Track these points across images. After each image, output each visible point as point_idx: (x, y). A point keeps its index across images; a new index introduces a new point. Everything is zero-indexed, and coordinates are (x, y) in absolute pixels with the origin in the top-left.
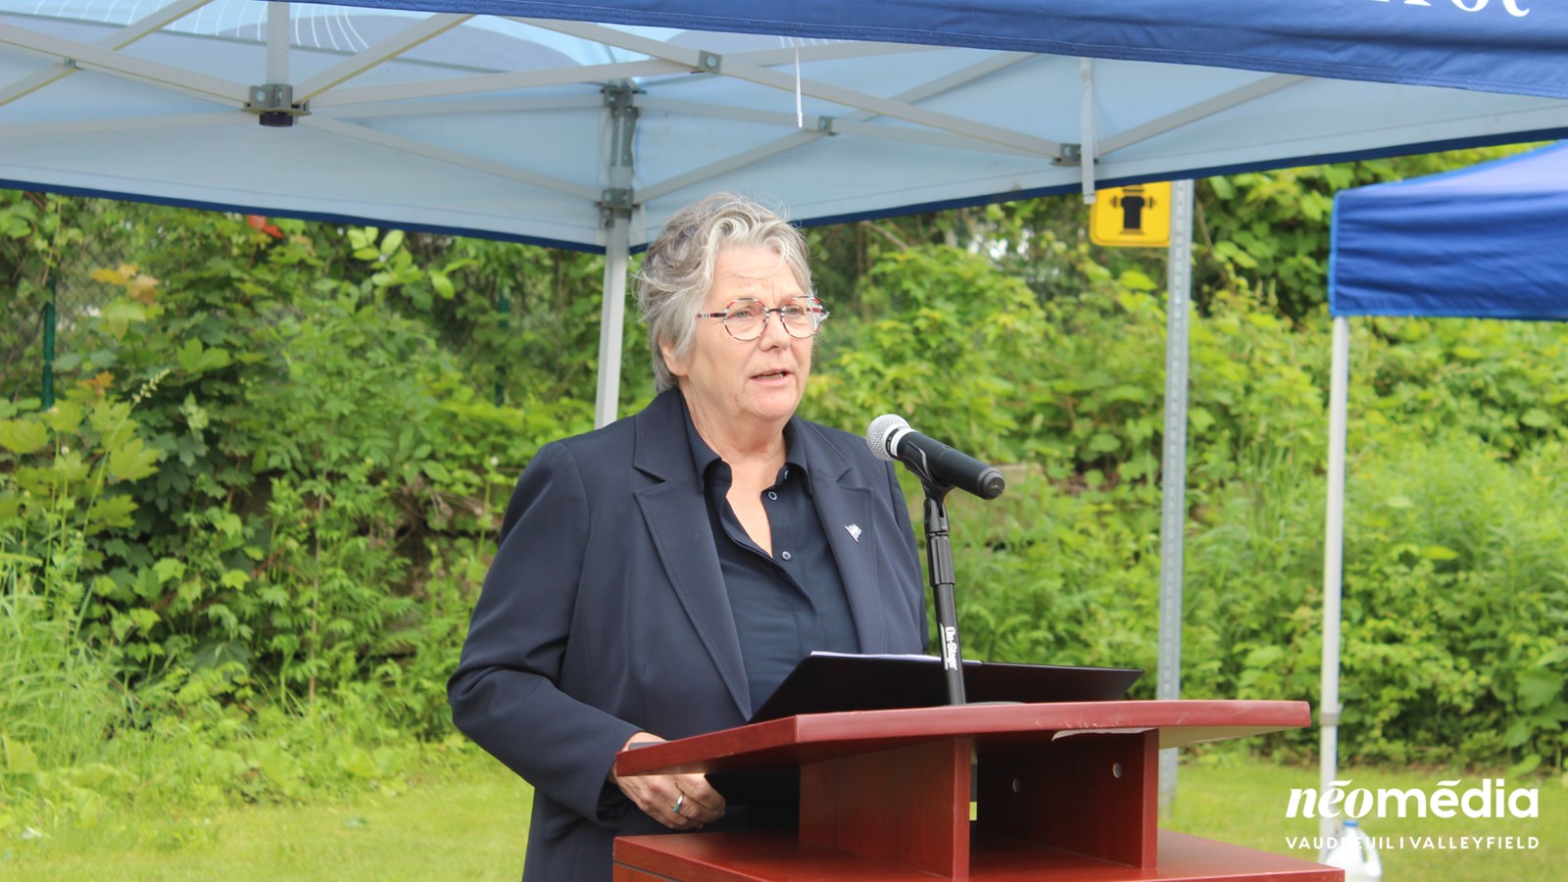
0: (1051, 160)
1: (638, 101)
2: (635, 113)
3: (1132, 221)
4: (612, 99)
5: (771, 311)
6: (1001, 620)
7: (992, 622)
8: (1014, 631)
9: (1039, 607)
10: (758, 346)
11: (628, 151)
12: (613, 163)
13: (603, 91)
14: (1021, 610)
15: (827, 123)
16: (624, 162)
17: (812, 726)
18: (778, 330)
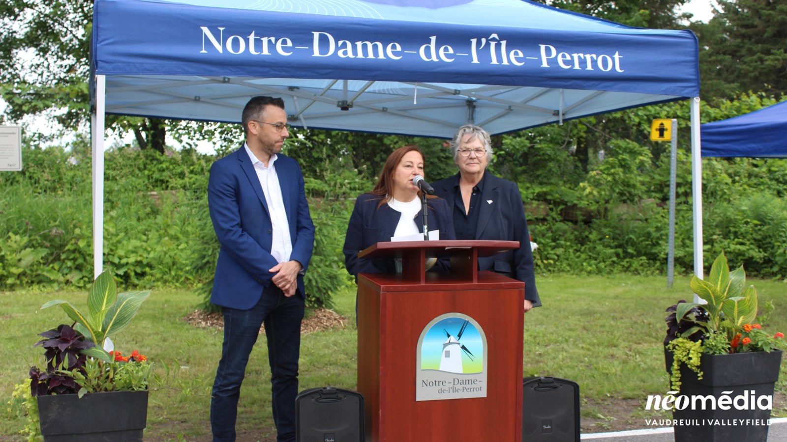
0: (552, 114)
1: (475, 104)
2: (475, 107)
3: (661, 135)
4: (468, 104)
5: (472, 150)
6: (638, 238)
7: (635, 240)
8: (642, 241)
9: (648, 235)
11: (472, 116)
12: (468, 119)
13: (466, 102)
14: (643, 236)
15: (510, 107)
16: (471, 119)
17: (381, 245)
18: (474, 154)
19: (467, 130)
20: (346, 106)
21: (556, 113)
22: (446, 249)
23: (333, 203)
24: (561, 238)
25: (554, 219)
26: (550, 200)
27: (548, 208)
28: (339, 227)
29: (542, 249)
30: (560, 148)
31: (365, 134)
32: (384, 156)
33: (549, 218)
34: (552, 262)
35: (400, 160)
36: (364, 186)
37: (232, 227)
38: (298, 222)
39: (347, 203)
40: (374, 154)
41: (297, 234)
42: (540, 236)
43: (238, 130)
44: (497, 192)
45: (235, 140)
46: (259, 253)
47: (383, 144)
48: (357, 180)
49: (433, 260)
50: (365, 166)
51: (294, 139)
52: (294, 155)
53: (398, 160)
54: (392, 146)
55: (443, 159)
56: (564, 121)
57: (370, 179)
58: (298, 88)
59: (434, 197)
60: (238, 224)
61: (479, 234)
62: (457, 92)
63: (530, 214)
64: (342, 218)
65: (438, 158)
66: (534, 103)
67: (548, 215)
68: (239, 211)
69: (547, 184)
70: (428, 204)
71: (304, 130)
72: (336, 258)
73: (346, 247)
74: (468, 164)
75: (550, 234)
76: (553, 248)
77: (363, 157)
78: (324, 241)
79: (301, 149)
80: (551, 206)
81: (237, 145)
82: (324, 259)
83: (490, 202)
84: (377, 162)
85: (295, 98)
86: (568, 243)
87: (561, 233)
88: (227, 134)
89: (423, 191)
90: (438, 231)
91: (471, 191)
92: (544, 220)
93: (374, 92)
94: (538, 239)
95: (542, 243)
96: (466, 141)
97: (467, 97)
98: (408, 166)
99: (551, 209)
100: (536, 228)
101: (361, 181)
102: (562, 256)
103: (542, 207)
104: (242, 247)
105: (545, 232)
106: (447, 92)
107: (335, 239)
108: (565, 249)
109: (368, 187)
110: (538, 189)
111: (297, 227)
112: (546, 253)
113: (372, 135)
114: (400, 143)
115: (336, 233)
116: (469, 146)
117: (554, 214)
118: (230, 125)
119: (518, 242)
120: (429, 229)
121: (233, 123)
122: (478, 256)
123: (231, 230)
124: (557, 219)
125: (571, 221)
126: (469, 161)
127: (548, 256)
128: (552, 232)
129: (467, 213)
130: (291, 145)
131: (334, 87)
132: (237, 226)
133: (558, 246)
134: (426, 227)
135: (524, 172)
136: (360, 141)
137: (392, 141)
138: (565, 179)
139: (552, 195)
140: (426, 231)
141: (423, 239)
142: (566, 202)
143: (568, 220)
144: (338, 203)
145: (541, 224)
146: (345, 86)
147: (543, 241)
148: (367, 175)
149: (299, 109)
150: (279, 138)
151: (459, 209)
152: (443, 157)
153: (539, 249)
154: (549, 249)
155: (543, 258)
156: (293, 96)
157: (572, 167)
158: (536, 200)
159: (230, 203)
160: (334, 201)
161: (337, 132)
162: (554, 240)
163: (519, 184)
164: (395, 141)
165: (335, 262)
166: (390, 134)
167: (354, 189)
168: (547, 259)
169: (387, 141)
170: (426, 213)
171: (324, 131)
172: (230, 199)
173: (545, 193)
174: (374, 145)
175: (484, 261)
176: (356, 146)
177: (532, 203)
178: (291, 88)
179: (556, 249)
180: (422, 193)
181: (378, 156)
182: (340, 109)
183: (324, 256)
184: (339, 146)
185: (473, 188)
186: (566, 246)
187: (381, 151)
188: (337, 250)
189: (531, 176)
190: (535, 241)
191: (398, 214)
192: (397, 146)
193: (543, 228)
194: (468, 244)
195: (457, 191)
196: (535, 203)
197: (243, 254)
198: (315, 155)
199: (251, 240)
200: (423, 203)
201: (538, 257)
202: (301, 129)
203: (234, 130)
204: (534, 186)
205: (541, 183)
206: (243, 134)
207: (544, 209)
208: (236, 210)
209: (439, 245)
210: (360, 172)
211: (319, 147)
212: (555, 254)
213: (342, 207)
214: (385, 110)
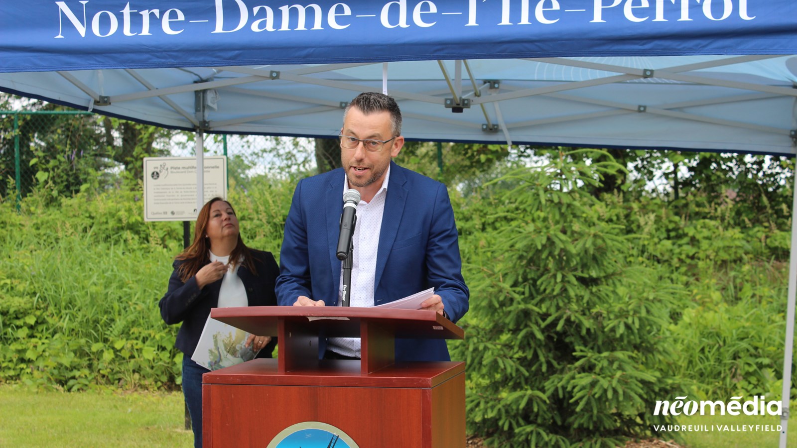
22: (310, 319)
182: (451, 109)
214: (642, 109)
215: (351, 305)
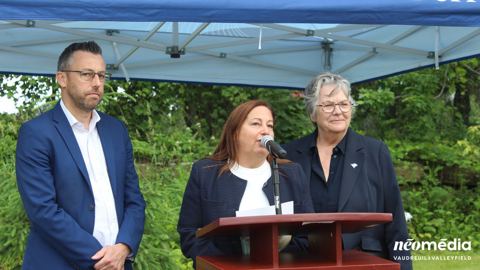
0: (426, 57)
1: (331, 46)
2: (331, 50)
4: (324, 46)
5: (336, 104)
10: (332, 114)
11: (329, 61)
12: (325, 65)
13: (321, 44)
15: (374, 49)
16: (328, 64)
17: (224, 221)
18: (338, 110)
19: (327, 80)
20: (176, 52)
21: (431, 55)
22: (303, 224)
23: (161, 169)
24: (439, 206)
25: (430, 183)
26: (425, 160)
27: (422, 170)
28: (170, 198)
29: (416, 220)
30: (435, 98)
31: (199, 85)
32: (222, 112)
33: (423, 182)
34: (429, 235)
35: (246, 118)
36: (199, 148)
37: (46, 202)
38: (126, 196)
39: (179, 168)
40: (210, 109)
41: (125, 211)
42: (414, 204)
43: (45, 83)
44: (363, 154)
45: (42, 96)
46: (79, 235)
47: (220, 97)
48: (190, 141)
49: (287, 238)
50: (198, 124)
51: (114, 93)
52: (114, 112)
53: (243, 117)
54: (231, 99)
55: (292, 113)
56: (441, 64)
57: (206, 138)
58: (117, 31)
59: (287, 161)
60: (53, 199)
61: (341, 206)
62: (310, 33)
63: (401, 177)
64: (173, 187)
65: (287, 112)
66: (402, 44)
67: (422, 178)
68: (55, 183)
69: (420, 141)
70: (280, 170)
71: (125, 81)
72: (167, 237)
73: (181, 224)
74: (331, 121)
75: (426, 202)
76: (431, 219)
77: (197, 113)
78: (152, 215)
79: (122, 105)
80: (426, 167)
81: (44, 102)
82: (153, 238)
83: (354, 165)
84: (214, 119)
85: (115, 44)
86: (449, 213)
87: (440, 201)
88: (32, 88)
89: (273, 154)
90: (293, 202)
91: (331, 153)
92: (418, 185)
93: (210, 35)
94: (411, 207)
95: (417, 213)
96: (329, 93)
97: (323, 38)
98: (255, 124)
99: (427, 172)
100: (409, 195)
101: (194, 142)
102: (442, 229)
103: (416, 168)
104: (59, 226)
105: (420, 199)
106: (298, 33)
107: (166, 213)
108: (445, 219)
109: (203, 149)
110: (409, 148)
111: (125, 202)
112: (421, 225)
113: (207, 86)
114: (242, 95)
115: (166, 205)
116: (331, 99)
117: (430, 177)
118: (36, 78)
119: (391, 215)
120: (282, 201)
121: (39, 75)
122: (343, 232)
123: (45, 207)
124: (435, 183)
125: (452, 185)
126: (333, 118)
127: (425, 228)
128: (428, 199)
129: (327, 180)
130: (110, 100)
131: (161, 30)
132: (52, 202)
133: (436, 216)
134: (277, 198)
135: (393, 126)
136: (193, 94)
137: (231, 92)
138: (442, 133)
139: (427, 154)
140: (278, 202)
141: (274, 213)
142: (445, 162)
143: (448, 185)
144: (167, 169)
145: (414, 190)
146: (176, 28)
147: (417, 210)
148: (202, 134)
149: (119, 58)
150: (90, 89)
151: (317, 175)
152: (292, 110)
153: (412, 220)
154: (426, 220)
155: (418, 231)
156: (112, 42)
157: (450, 119)
158: (408, 160)
159: (44, 173)
160: (162, 167)
161: (165, 83)
162: (431, 209)
163: (386, 142)
164: (235, 92)
165: (165, 241)
166: (229, 85)
167: (187, 151)
168: (424, 232)
169: (225, 93)
170: (277, 181)
171: (149, 83)
172: (43, 169)
173: (419, 152)
174: (210, 98)
175: (348, 238)
176: (188, 100)
177: (403, 165)
178: (110, 32)
179: (434, 220)
180: (273, 157)
181: (215, 111)
182: (170, 56)
183: (153, 233)
184: (168, 100)
185: (334, 149)
186: (447, 216)
187: (219, 105)
188: (168, 227)
189: (401, 131)
190: (408, 210)
191: (244, 183)
192: (238, 99)
193: (418, 194)
194: (330, 218)
195: (314, 153)
196: (407, 164)
197: (59, 236)
198: (138, 112)
199: (69, 218)
200: (273, 169)
201: (412, 230)
202: (122, 80)
203: (40, 84)
204: (404, 143)
205: (413, 140)
206: (51, 87)
207: (419, 170)
208: (50, 182)
209: (294, 220)
210: (194, 132)
211: (143, 102)
212: (433, 226)
213: (173, 174)
214: (223, 55)
215: (282, 214)
